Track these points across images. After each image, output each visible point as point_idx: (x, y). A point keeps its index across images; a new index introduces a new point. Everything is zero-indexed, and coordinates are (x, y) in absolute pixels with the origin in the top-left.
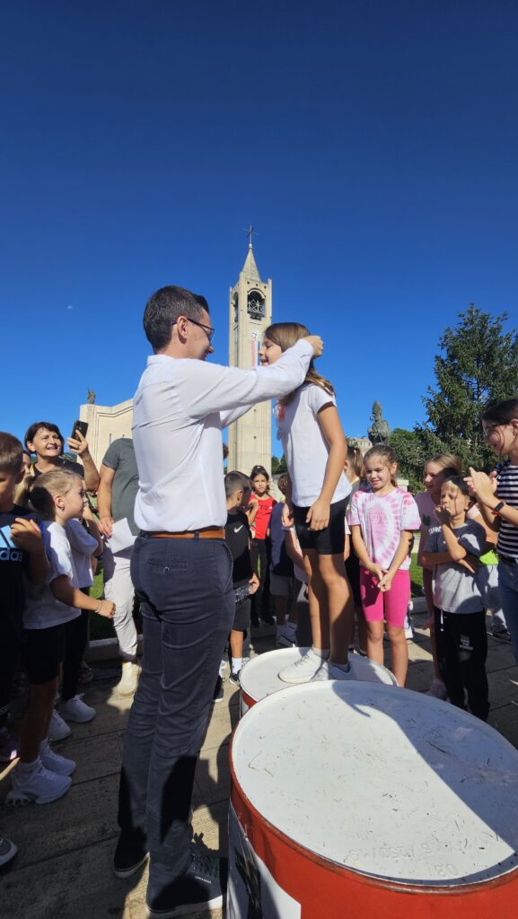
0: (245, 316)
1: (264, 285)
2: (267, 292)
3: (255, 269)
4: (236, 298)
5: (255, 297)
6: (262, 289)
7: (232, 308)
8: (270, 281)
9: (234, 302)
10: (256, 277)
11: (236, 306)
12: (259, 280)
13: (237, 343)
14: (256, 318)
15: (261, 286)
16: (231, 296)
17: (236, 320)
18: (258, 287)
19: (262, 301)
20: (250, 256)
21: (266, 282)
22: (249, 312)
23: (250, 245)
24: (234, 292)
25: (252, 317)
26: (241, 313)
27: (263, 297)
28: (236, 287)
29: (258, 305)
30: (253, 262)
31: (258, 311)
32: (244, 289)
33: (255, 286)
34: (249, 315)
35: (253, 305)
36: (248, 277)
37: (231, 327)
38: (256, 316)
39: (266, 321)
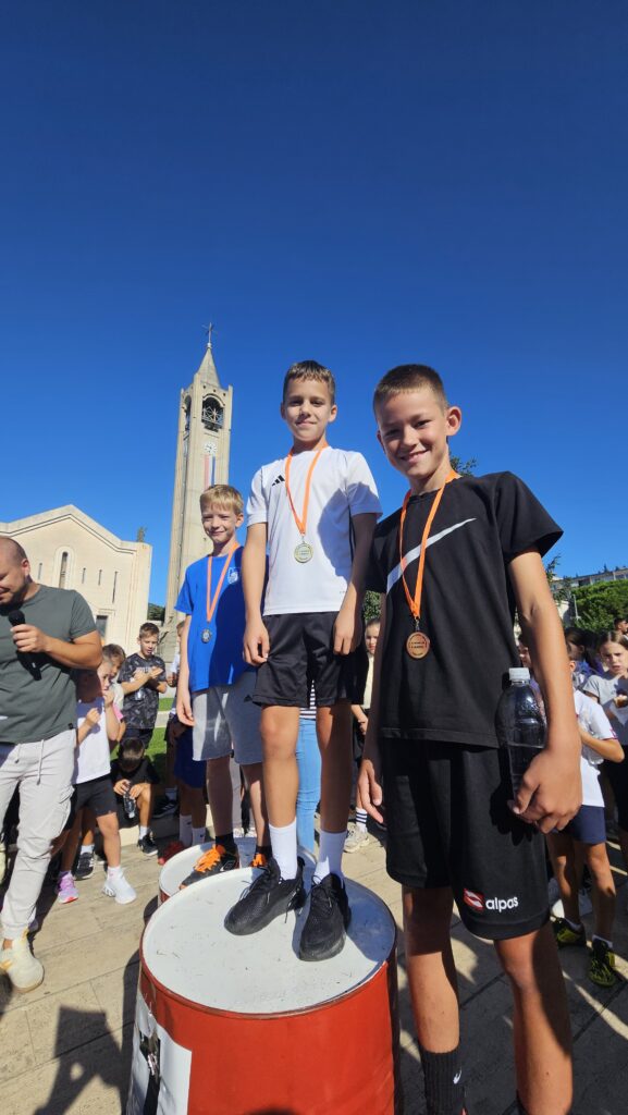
0: (198, 425)
1: (223, 391)
2: (227, 401)
3: (213, 372)
4: (189, 401)
5: (211, 404)
6: (221, 396)
7: (183, 414)
8: (231, 388)
9: (185, 407)
10: (214, 381)
11: (188, 412)
12: (217, 384)
13: (187, 456)
14: (211, 429)
15: (220, 393)
16: (182, 400)
17: (187, 429)
18: (216, 393)
19: (220, 410)
20: (208, 357)
21: (227, 389)
22: (203, 421)
23: (209, 344)
24: (186, 395)
25: (206, 427)
26: (193, 421)
27: (222, 405)
28: (189, 390)
29: (215, 413)
30: (212, 363)
31: (214, 421)
32: (199, 394)
33: (212, 392)
34: (203, 425)
35: (209, 413)
36: (205, 380)
37: (181, 436)
38: (212, 427)
39: (225, 434)
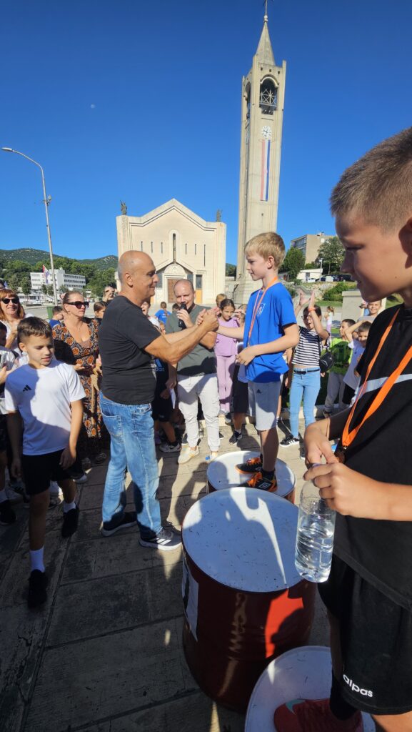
0: (257, 111)
1: (277, 69)
2: (280, 81)
4: (249, 89)
5: (268, 87)
6: (276, 75)
7: (245, 103)
8: (284, 64)
9: (246, 94)
10: (270, 60)
11: (248, 100)
12: (272, 63)
13: (248, 144)
14: (267, 113)
15: (275, 73)
16: (244, 88)
17: (248, 117)
18: (272, 73)
19: (275, 90)
20: (265, 32)
21: (281, 65)
22: (261, 106)
23: (266, 17)
24: (247, 81)
25: (264, 112)
26: (253, 108)
27: (276, 85)
28: (248, 77)
29: (270, 96)
30: (268, 40)
31: (269, 104)
32: (257, 78)
33: (268, 73)
34: (260, 110)
35: (265, 96)
36: (262, 62)
37: (243, 126)
38: (268, 110)
39: (278, 115)
